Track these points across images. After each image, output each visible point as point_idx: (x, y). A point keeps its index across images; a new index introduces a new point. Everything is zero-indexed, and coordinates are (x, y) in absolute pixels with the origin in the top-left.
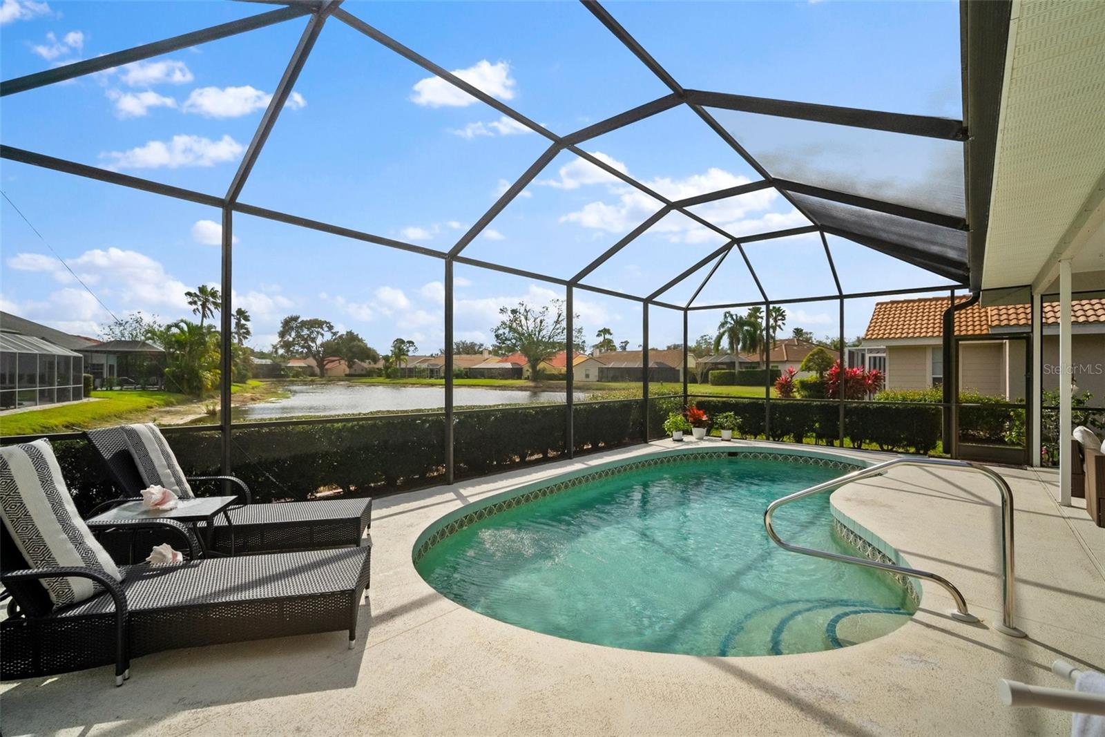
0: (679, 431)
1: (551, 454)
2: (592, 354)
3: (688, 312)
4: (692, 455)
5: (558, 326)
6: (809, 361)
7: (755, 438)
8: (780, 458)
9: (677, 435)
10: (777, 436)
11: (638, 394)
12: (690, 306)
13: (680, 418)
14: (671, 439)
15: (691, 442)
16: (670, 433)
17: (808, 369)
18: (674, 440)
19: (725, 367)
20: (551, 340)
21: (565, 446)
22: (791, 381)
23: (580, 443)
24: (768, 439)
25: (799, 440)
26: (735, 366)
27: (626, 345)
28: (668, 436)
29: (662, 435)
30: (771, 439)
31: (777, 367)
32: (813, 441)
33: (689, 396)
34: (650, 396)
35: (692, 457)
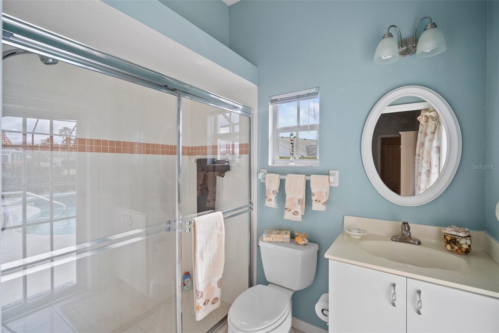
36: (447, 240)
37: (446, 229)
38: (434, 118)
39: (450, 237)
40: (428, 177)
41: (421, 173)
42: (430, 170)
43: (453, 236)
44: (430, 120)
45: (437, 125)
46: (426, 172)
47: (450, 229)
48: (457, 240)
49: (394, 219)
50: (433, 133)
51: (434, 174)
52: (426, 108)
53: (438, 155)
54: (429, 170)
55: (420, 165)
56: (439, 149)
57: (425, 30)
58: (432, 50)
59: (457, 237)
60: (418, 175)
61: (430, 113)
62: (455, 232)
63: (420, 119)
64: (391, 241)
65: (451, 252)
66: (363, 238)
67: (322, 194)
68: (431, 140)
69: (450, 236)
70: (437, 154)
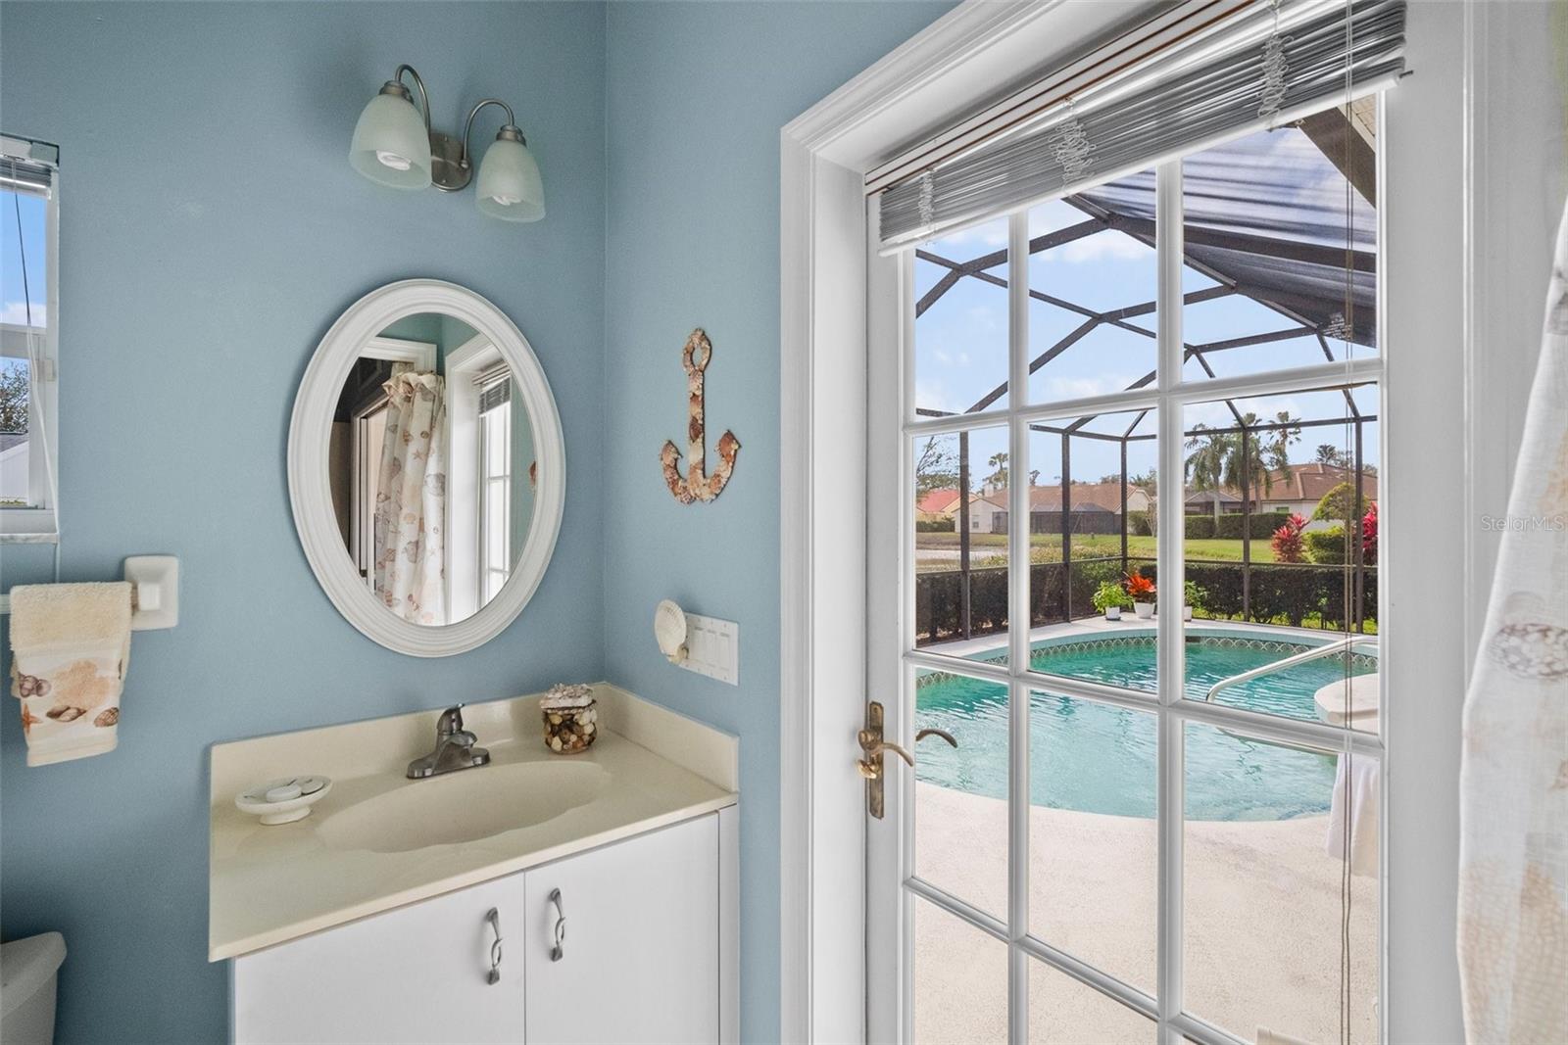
0: (1115, 606)
1: (941, 633)
2: (983, 492)
3: (1128, 443)
4: (1132, 638)
5: (930, 452)
6: (1328, 504)
7: (1229, 619)
8: (1264, 646)
9: (1113, 612)
10: (1262, 618)
11: (1055, 555)
12: (1130, 435)
13: (1117, 589)
14: (1103, 617)
15: (1133, 622)
16: (1102, 609)
17: (1326, 516)
18: (1108, 619)
19: (1197, 509)
20: (921, 472)
21: (959, 624)
22: (1297, 535)
23: (977, 620)
24: (1247, 619)
25: (1295, 622)
26: (1213, 507)
27: (1035, 477)
28: (1099, 614)
29: (1091, 611)
30: (1253, 619)
31: (1287, 508)
32: (1318, 623)
33: (1130, 559)
34: (1074, 559)
35: (1133, 642)
36: (552, 725)
37: (550, 699)
38: (427, 394)
39: (561, 716)
40: (415, 562)
41: (394, 550)
42: (420, 544)
43: (566, 712)
44: (418, 397)
45: (437, 414)
46: (410, 547)
47: (558, 695)
48: (576, 717)
49: (408, 705)
50: (427, 435)
51: (433, 553)
52: (407, 360)
53: (439, 499)
54: (417, 543)
55: (391, 528)
56: (443, 480)
57: (499, 137)
58: (512, 204)
59: (574, 711)
60: (385, 560)
61: (421, 377)
62: (570, 700)
63: (390, 387)
64: (408, 780)
65: (563, 753)
66: (318, 812)
67: (98, 675)
68: (423, 456)
69: (560, 713)
70: (438, 495)
